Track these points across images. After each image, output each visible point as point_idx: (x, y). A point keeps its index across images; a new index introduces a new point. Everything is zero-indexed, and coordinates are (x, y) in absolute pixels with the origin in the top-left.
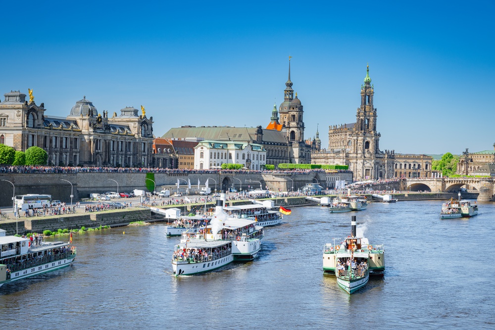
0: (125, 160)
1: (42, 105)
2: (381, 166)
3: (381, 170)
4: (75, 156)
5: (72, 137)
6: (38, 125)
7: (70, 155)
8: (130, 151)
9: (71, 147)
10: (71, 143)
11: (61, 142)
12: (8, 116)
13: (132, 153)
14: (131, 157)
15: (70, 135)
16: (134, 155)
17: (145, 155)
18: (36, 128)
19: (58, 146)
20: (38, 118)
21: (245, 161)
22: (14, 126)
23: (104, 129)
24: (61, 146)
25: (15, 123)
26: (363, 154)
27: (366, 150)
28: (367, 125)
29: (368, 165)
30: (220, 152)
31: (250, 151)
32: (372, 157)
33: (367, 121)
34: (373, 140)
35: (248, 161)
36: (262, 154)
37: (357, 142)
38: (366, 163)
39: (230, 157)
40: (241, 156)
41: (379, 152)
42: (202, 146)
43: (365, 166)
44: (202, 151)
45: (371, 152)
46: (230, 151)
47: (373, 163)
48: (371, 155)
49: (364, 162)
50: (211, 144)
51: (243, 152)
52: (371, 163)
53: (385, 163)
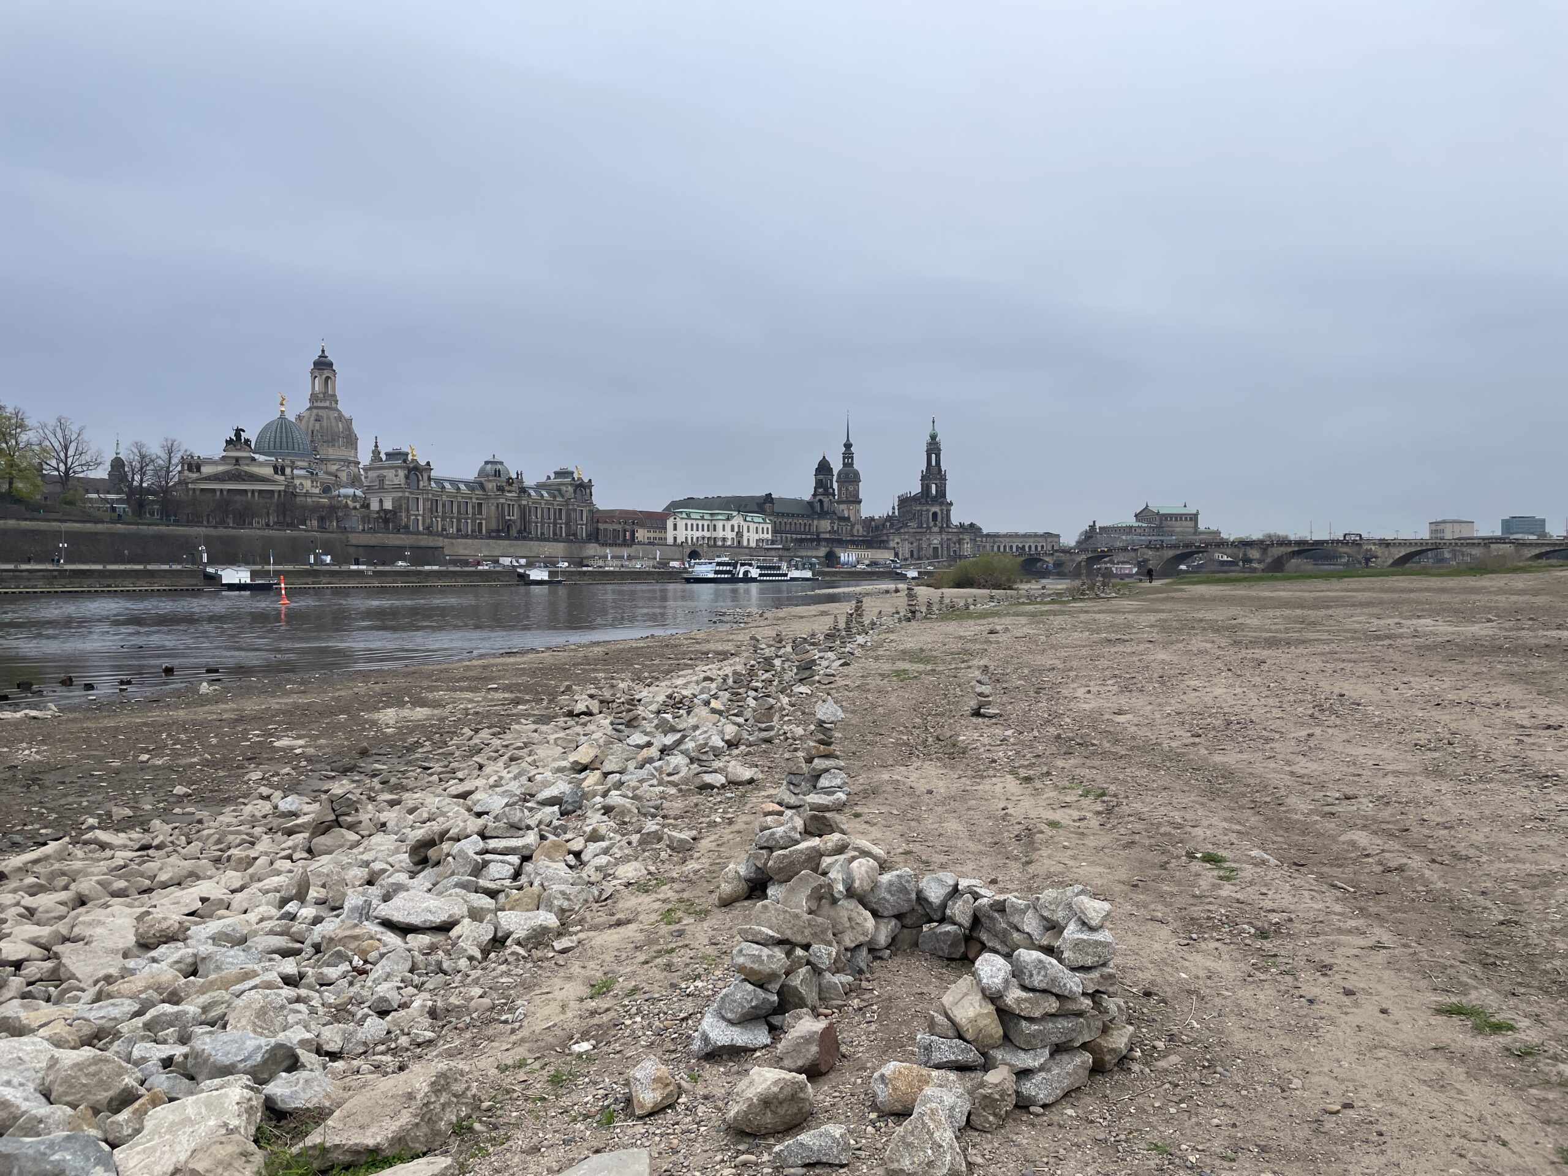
1: (428, 464)
4: (480, 524)
5: (474, 500)
6: (424, 487)
7: (472, 522)
8: (561, 519)
9: (473, 513)
10: (473, 508)
11: (459, 507)
12: (386, 477)
13: (563, 521)
14: (563, 526)
15: (471, 498)
16: (567, 524)
17: (581, 525)
18: (421, 490)
19: (455, 511)
20: (423, 478)
21: (735, 533)
22: (393, 488)
23: (518, 492)
24: (459, 512)
25: (394, 485)
26: (929, 528)
27: (932, 524)
28: (934, 492)
29: (935, 541)
30: (700, 523)
31: (742, 523)
32: (941, 532)
33: (934, 486)
34: (942, 510)
35: (740, 534)
36: (765, 526)
37: (922, 513)
38: (932, 540)
39: (714, 529)
40: (729, 528)
41: (951, 525)
42: (675, 517)
43: (932, 544)
44: (675, 522)
45: (941, 525)
46: (714, 522)
47: (942, 539)
48: (941, 530)
49: (929, 539)
50: (687, 514)
51: (731, 523)
52: (940, 539)
53: (959, 539)
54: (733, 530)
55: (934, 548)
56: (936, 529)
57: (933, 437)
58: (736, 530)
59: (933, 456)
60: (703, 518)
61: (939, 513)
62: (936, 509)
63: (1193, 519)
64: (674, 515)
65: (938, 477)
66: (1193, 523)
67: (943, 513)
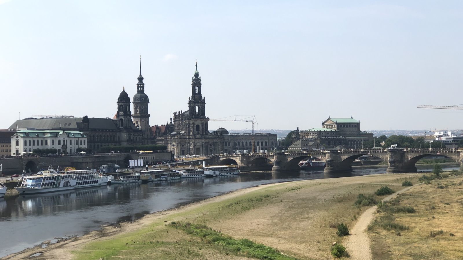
2: (211, 145)
3: (210, 149)
21: (61, 146)
26: (194, 135)
27: (196, 132)
28: (197, 110)
29: (198, 144)
30: (36, 140)
31: (66, 138)
32: (202, 138)
33: (197, 108)
34: (202, 124)
35: (64, 146)
36: (83, 140)
37: (189, 125)
38: (197, 143)
39: (46, 144)
40: (56, 142)
41: (209, 133)
42: (17, 136)
43: (196, 146)
44: (18, 140)
45: (201, 133)
46: (46, 139)
47: (202, 143)
48: (201, 136)
49: (194, 142)
50: (26, 134)
51: (57, 139)
52: (201, 143)
53: (214, 142)
54: (59, 144)
55: (197, 148)
56: (198, 136)
57: (197, 75)
58: (62, 143)
59: (197, 88)
60: (38, 136)
61: (200, 125)
62: (199, 122)
63: (357, 126)
64: (17, 135)
65: (200, 101)
66: (357, 128)
67: (202, 126)
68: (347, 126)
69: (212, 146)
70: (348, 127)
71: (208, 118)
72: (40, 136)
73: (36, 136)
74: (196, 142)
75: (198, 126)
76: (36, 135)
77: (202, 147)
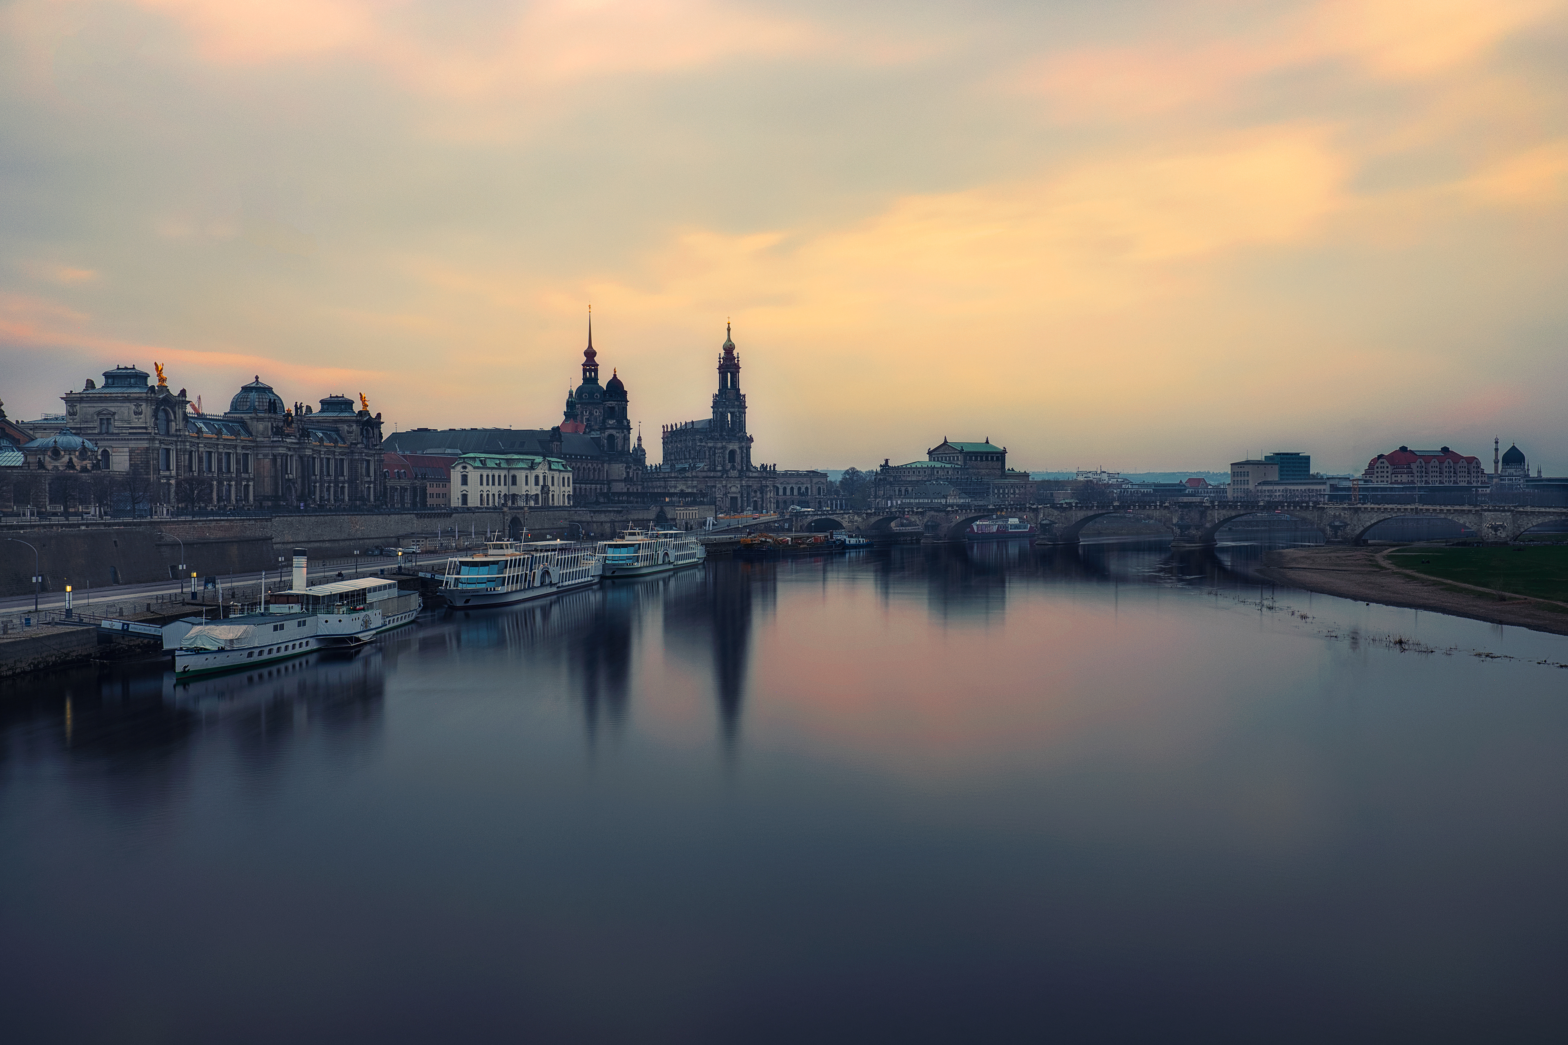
0: (335, 492)
1: (183, 393)
2: (755, 492)
4: (247, 486)
6: (176, 430)
7: (236, 485)
8: (343, 475)
9: (238, 471)
10: (238, 462)
11: (220, 461)
12: (114, 413)
13: (346, 478)
14: (346, 485)
15: (235, 447)
16: (351, 481)
17: (370, 482)
18: (173, 436)
19: (214, 467)
20: (175, 417)
21: (540, 488)
22: (130, 433)
23: (298, 436)
24: (220, 469)
25: (131, 428)
26: (725, 471)
27: (729, 466)
28: (730, 422)
29: (733, 489)
31: (547, 472)
32: (740, 477)
34: (741, 448)
35: (545, 489)
36: (566, 475)
37: (715, 451)
38: (730, 487)
39: (514, 482)
40: (532, 480)
41: (752, 467)
42: (464, 465)
43: (729, 492)
44: (465, 473)
45: (739, 468)
46: (512, 472)
47: (741, 486)
48: (740, 474)
49: (726, 486)
50: (481, 461)
51: (534, 473)
52: (739, 486)
53: (761, 487)
54: (537, 483)
55: (731, 498)
56: (734, 473)
57: (729, 349)
58: (541, 483)
59: (729, 376)
60: (499, 467)
61: (738, 451)
62: (734, 446)
63: (1000, 458)
64: (464, 462)
65: (736, 403)
66: (1000, 463)
67: (742, 451)
68: (982, 460)
69: (758, 493)
70: (984, 459)
71: (750, 436)
72: (502, 466)
73: (496, 466)
74: (729, 485)
75: (732, 453)
76: (496, 464)
77: (742, 494)
